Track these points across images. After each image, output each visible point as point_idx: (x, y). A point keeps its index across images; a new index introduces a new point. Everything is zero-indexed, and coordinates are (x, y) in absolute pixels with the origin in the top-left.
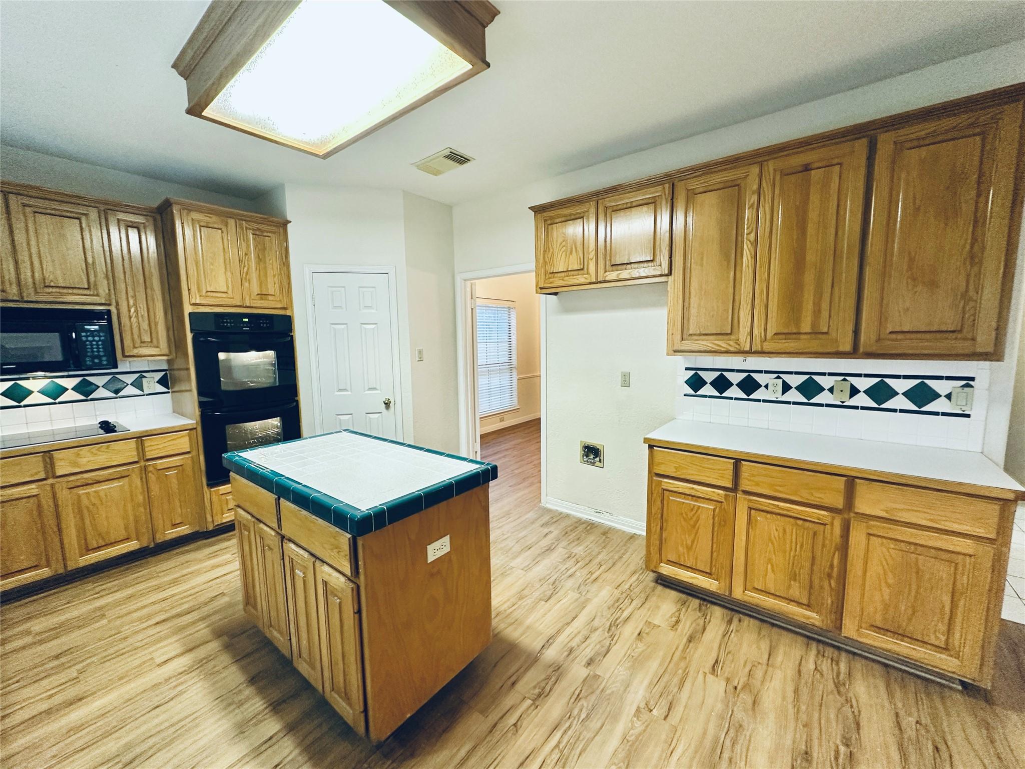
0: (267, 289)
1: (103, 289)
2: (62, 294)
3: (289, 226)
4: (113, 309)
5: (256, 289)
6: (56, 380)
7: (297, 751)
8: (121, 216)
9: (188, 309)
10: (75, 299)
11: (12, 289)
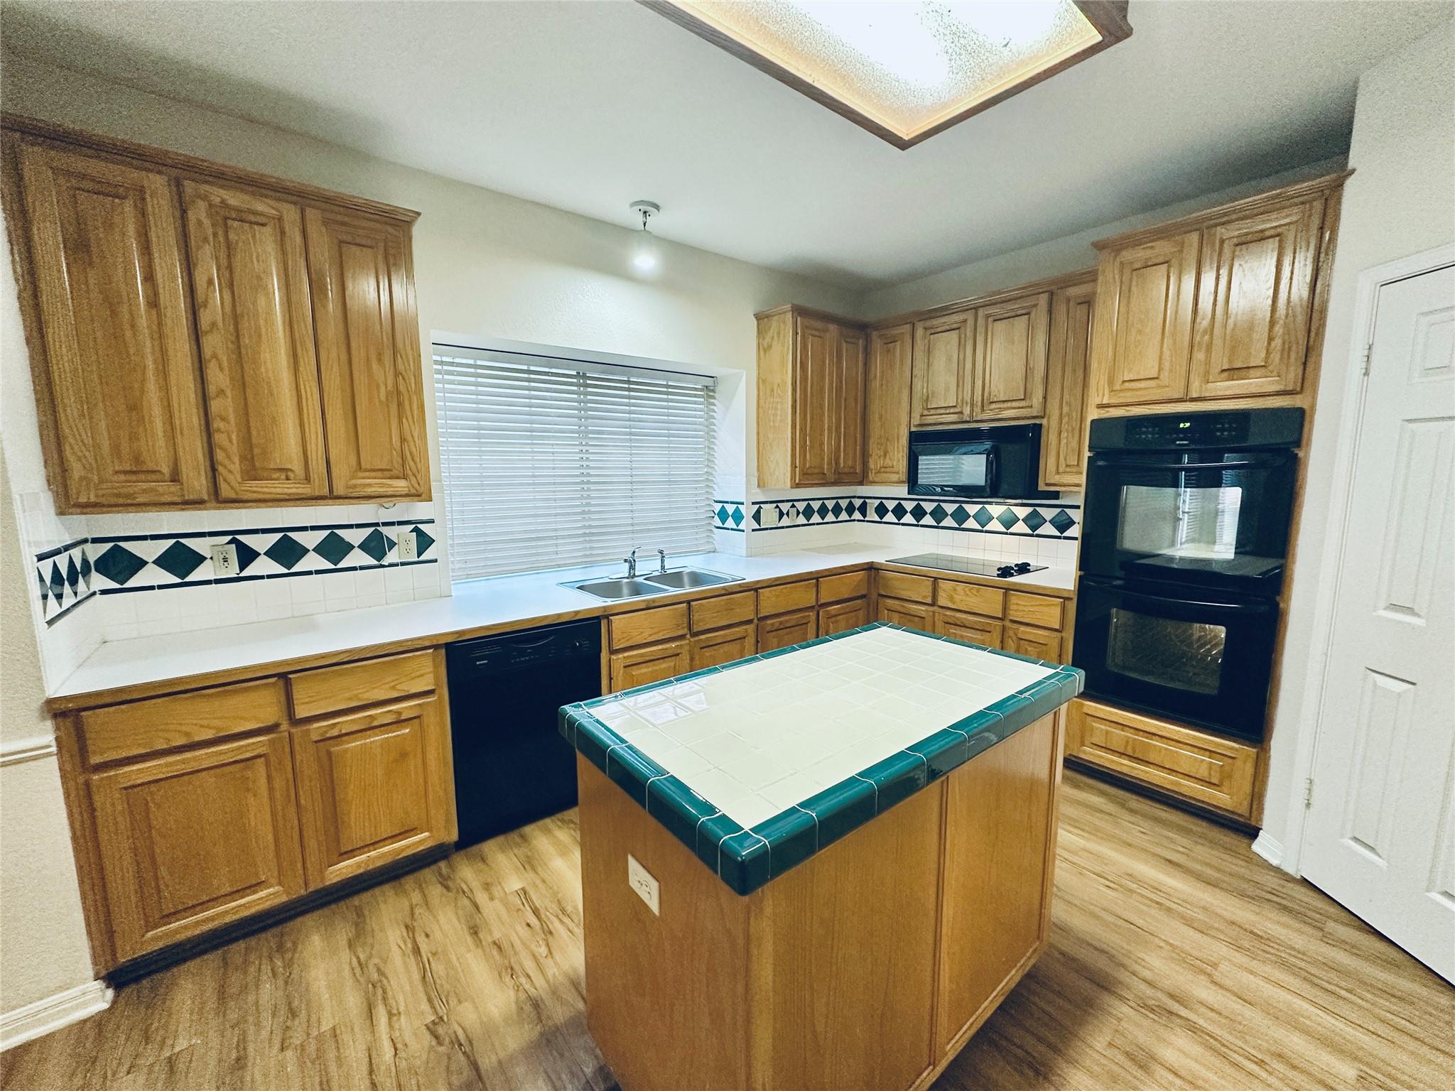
0: (1248, 356)
1: (1037, 400)
2: (1002, 410)
4: (1044, 422)
5: (1219, 362)
8: (1072, 291)
9: (1093, 414)
10: (1011, 415)
11: (967, 411)
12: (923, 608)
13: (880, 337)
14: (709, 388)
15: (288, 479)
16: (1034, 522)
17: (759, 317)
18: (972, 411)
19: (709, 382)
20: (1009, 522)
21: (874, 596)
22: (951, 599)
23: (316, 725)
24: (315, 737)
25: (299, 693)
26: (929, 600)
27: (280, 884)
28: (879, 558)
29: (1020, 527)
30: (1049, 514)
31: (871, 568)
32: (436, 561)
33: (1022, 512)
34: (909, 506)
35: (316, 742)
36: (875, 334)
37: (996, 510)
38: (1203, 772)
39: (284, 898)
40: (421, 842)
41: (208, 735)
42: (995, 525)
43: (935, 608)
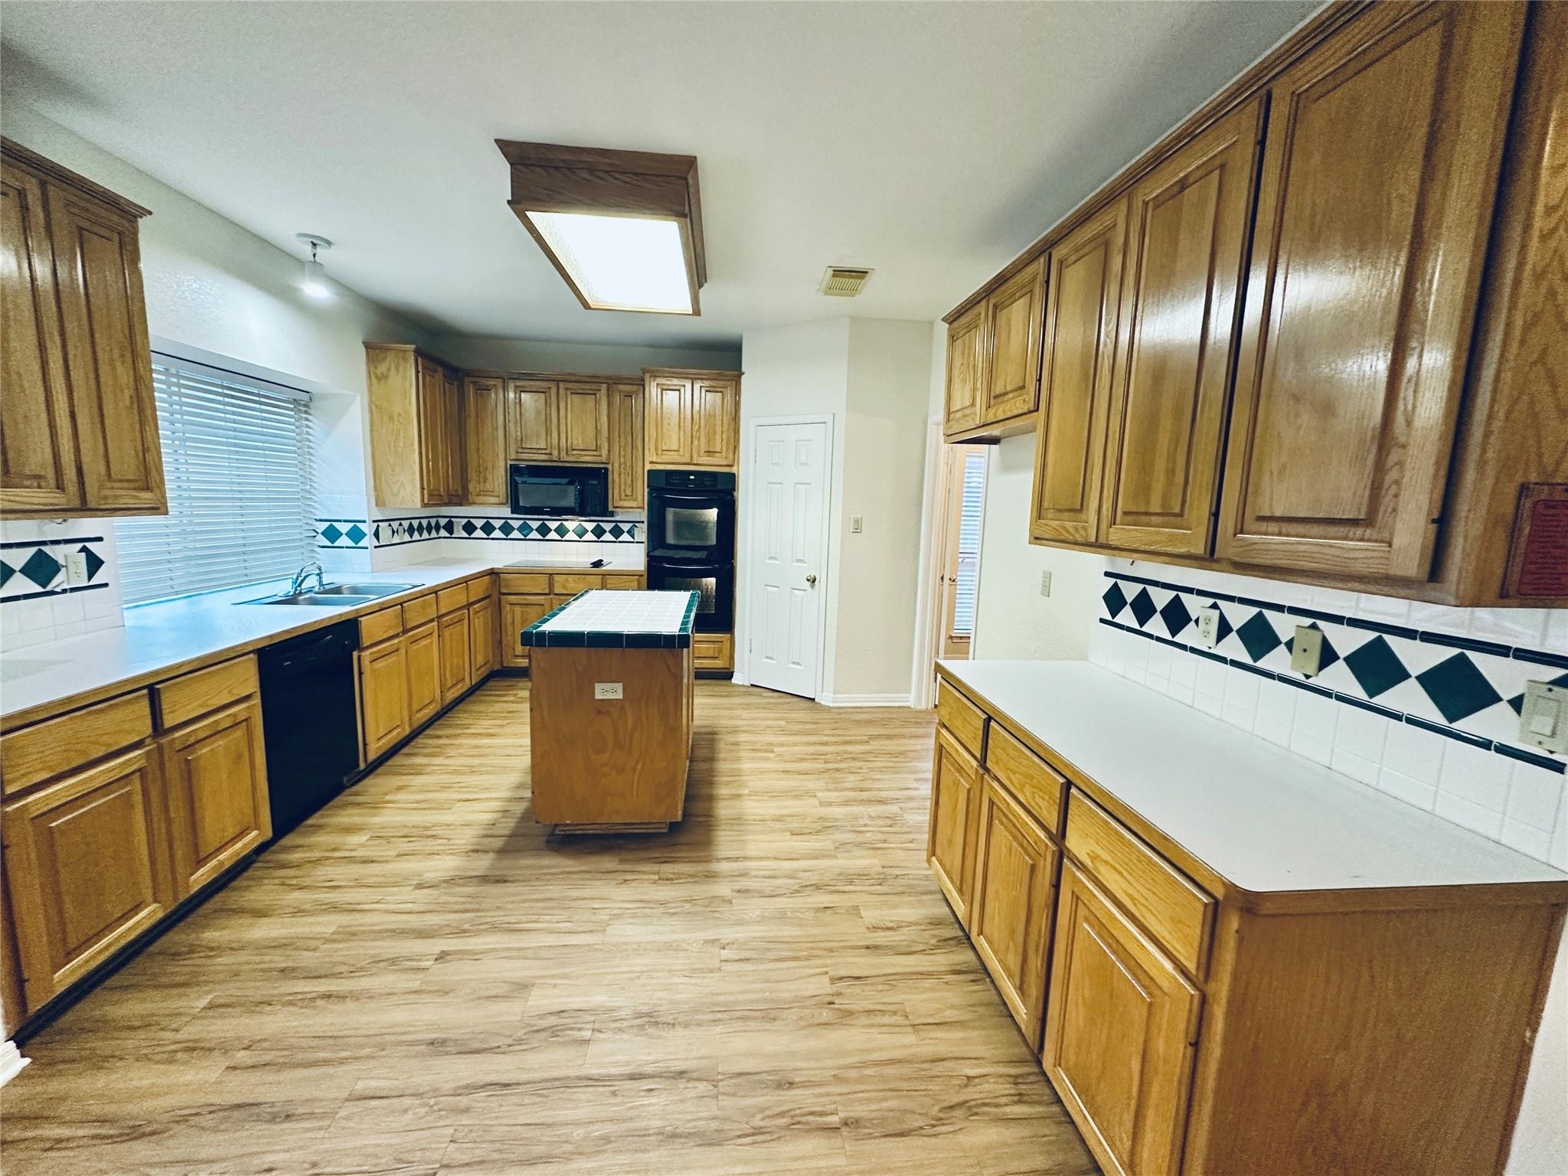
0: (714, 446)
1: (604, 452)
2: (581, 455)
3: (743, 377)
4: (610, 466)
5: (704, 447)
6: (583, 523)
8: (622, 387)
9: (648, 467)
10: (588, 459)
11: (555, 453)
12: (542, 597)
13: (473, 382)
14: (302, 401)
15: (40, 487)
16: (599, 532)
17: (368, 346)
18: (559, 453)
19: (304, 397)
20: (581, 533)
21: (495, 595)
22: (564, 587)
23: (177, 735)
24: (178, 746)
25: (167, 701)
26: (547, 591)
27: (155, 901)
28: (498, 564)
29: (590, 536)
30: (607, 527)
31: (493, 573)
32: (106, 585)
33: (590, 526)
34: (516, 524)
35: (179, 751)
36: (467, 379)
37: (571, 524)
38: (711, 654)
39: (160, 915)
40: (253, 840)
41: (101, 752)
42: (571, 536)
43: (552, 596)
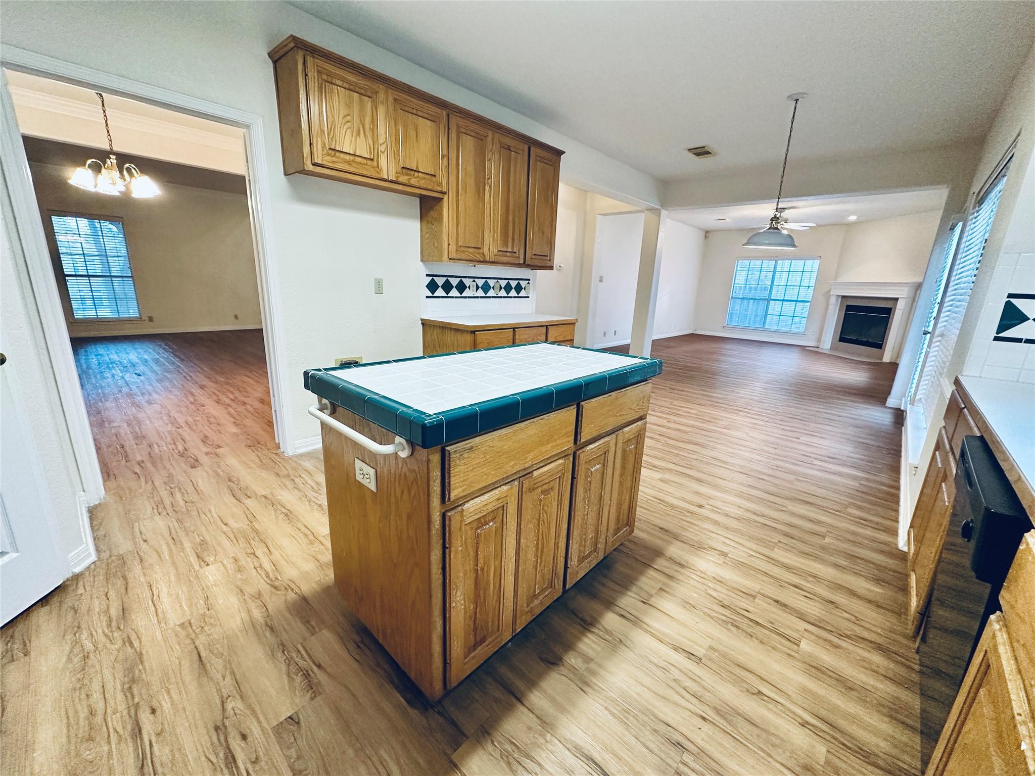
7: (629, 593)
